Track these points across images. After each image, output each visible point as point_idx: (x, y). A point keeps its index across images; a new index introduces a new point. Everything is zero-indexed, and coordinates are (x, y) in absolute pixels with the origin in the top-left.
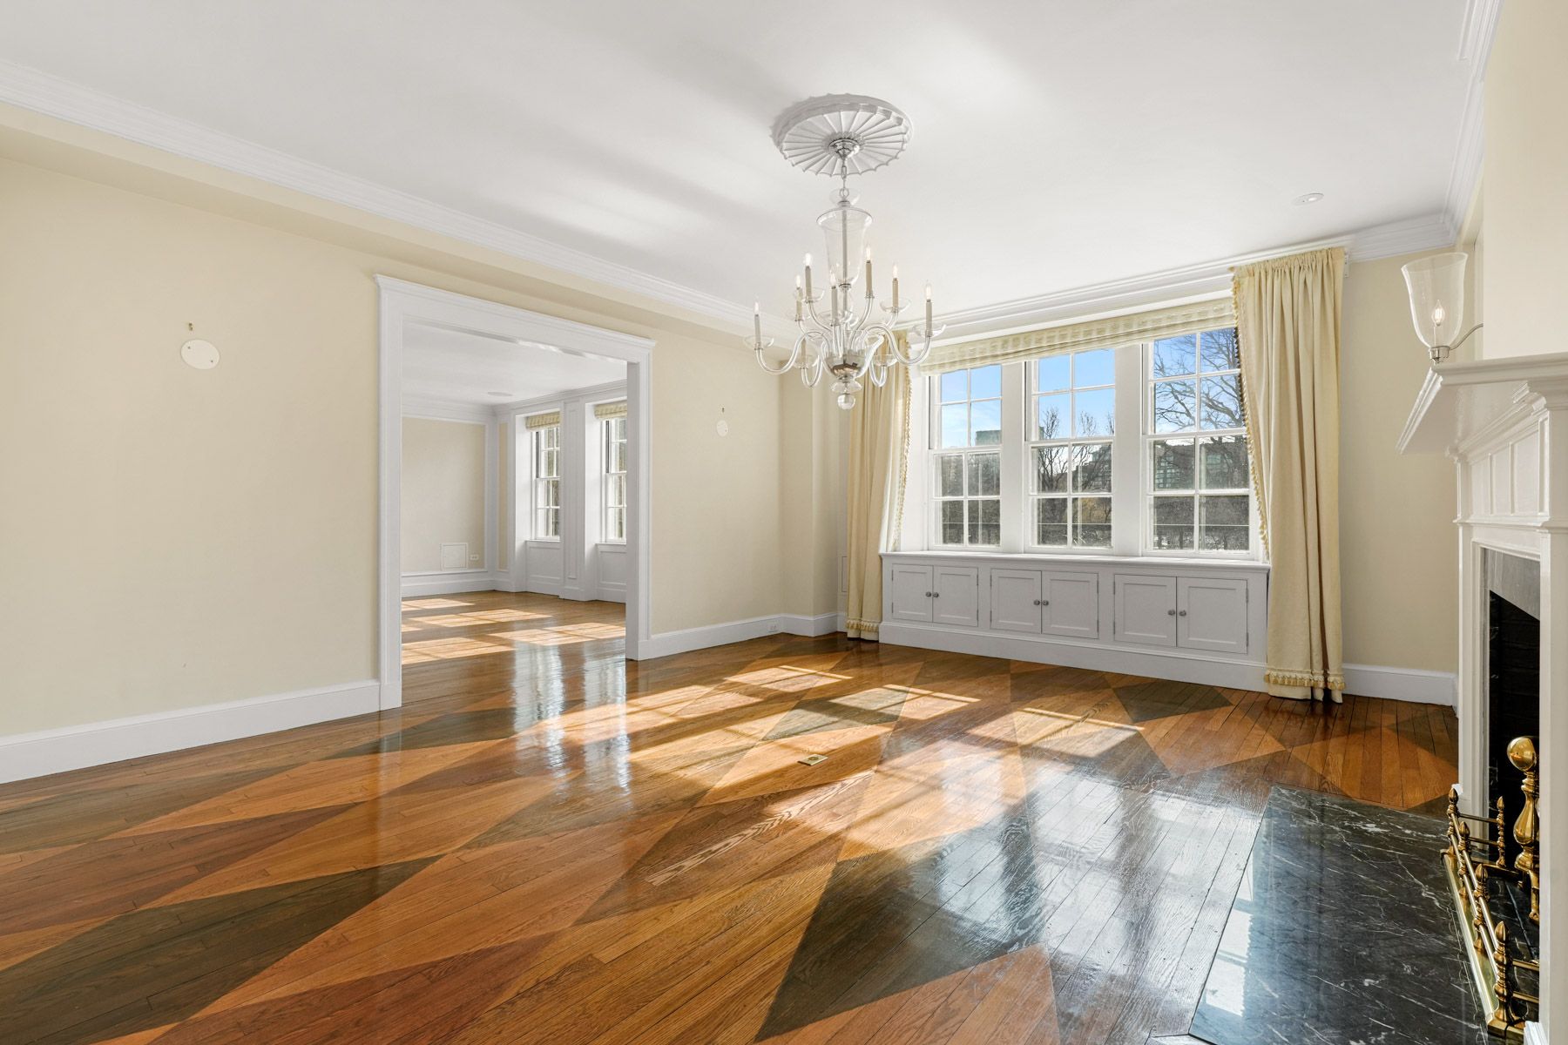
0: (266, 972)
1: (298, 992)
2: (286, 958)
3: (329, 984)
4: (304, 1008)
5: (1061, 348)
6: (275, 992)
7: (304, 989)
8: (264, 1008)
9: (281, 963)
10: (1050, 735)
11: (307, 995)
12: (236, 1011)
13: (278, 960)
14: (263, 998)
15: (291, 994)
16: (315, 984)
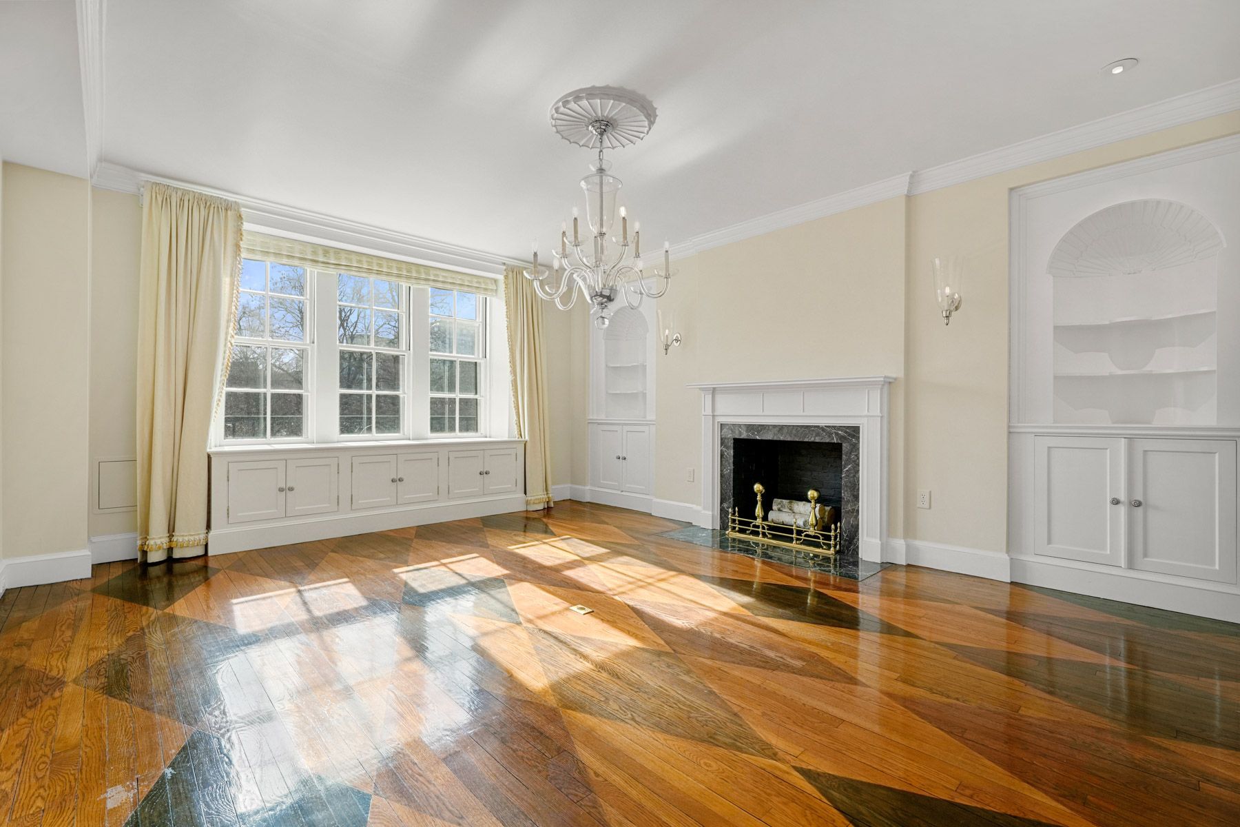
0: (1032, 817)
1: (1031, 787)
2: (1009, 813)
3: (1010, 774)
4: (1039, 777)
5: (377, 274)
6: (1044, 801)
7: (1026, 785)
8: (1061, 798)
9: (1016, 813)
10: (570, 553)
11: (1029, 781)
12: (1077, 812)
13: (1015, 817)
14: (1054, 804)
15: (1036, 790)
16: (1017, 782)
